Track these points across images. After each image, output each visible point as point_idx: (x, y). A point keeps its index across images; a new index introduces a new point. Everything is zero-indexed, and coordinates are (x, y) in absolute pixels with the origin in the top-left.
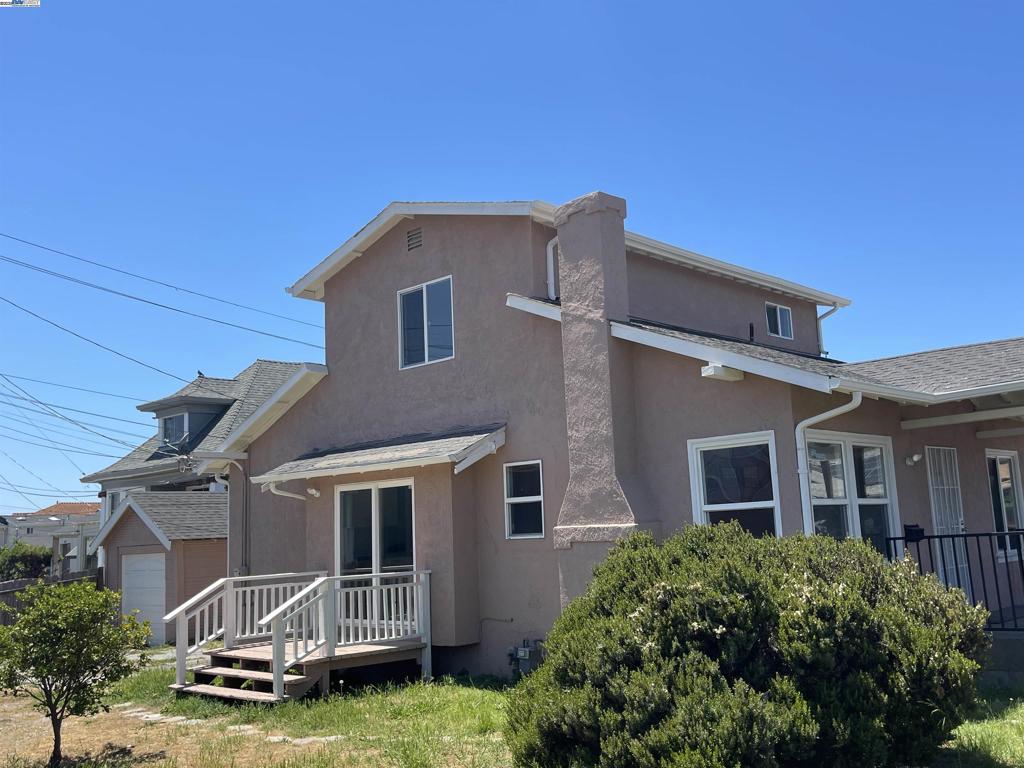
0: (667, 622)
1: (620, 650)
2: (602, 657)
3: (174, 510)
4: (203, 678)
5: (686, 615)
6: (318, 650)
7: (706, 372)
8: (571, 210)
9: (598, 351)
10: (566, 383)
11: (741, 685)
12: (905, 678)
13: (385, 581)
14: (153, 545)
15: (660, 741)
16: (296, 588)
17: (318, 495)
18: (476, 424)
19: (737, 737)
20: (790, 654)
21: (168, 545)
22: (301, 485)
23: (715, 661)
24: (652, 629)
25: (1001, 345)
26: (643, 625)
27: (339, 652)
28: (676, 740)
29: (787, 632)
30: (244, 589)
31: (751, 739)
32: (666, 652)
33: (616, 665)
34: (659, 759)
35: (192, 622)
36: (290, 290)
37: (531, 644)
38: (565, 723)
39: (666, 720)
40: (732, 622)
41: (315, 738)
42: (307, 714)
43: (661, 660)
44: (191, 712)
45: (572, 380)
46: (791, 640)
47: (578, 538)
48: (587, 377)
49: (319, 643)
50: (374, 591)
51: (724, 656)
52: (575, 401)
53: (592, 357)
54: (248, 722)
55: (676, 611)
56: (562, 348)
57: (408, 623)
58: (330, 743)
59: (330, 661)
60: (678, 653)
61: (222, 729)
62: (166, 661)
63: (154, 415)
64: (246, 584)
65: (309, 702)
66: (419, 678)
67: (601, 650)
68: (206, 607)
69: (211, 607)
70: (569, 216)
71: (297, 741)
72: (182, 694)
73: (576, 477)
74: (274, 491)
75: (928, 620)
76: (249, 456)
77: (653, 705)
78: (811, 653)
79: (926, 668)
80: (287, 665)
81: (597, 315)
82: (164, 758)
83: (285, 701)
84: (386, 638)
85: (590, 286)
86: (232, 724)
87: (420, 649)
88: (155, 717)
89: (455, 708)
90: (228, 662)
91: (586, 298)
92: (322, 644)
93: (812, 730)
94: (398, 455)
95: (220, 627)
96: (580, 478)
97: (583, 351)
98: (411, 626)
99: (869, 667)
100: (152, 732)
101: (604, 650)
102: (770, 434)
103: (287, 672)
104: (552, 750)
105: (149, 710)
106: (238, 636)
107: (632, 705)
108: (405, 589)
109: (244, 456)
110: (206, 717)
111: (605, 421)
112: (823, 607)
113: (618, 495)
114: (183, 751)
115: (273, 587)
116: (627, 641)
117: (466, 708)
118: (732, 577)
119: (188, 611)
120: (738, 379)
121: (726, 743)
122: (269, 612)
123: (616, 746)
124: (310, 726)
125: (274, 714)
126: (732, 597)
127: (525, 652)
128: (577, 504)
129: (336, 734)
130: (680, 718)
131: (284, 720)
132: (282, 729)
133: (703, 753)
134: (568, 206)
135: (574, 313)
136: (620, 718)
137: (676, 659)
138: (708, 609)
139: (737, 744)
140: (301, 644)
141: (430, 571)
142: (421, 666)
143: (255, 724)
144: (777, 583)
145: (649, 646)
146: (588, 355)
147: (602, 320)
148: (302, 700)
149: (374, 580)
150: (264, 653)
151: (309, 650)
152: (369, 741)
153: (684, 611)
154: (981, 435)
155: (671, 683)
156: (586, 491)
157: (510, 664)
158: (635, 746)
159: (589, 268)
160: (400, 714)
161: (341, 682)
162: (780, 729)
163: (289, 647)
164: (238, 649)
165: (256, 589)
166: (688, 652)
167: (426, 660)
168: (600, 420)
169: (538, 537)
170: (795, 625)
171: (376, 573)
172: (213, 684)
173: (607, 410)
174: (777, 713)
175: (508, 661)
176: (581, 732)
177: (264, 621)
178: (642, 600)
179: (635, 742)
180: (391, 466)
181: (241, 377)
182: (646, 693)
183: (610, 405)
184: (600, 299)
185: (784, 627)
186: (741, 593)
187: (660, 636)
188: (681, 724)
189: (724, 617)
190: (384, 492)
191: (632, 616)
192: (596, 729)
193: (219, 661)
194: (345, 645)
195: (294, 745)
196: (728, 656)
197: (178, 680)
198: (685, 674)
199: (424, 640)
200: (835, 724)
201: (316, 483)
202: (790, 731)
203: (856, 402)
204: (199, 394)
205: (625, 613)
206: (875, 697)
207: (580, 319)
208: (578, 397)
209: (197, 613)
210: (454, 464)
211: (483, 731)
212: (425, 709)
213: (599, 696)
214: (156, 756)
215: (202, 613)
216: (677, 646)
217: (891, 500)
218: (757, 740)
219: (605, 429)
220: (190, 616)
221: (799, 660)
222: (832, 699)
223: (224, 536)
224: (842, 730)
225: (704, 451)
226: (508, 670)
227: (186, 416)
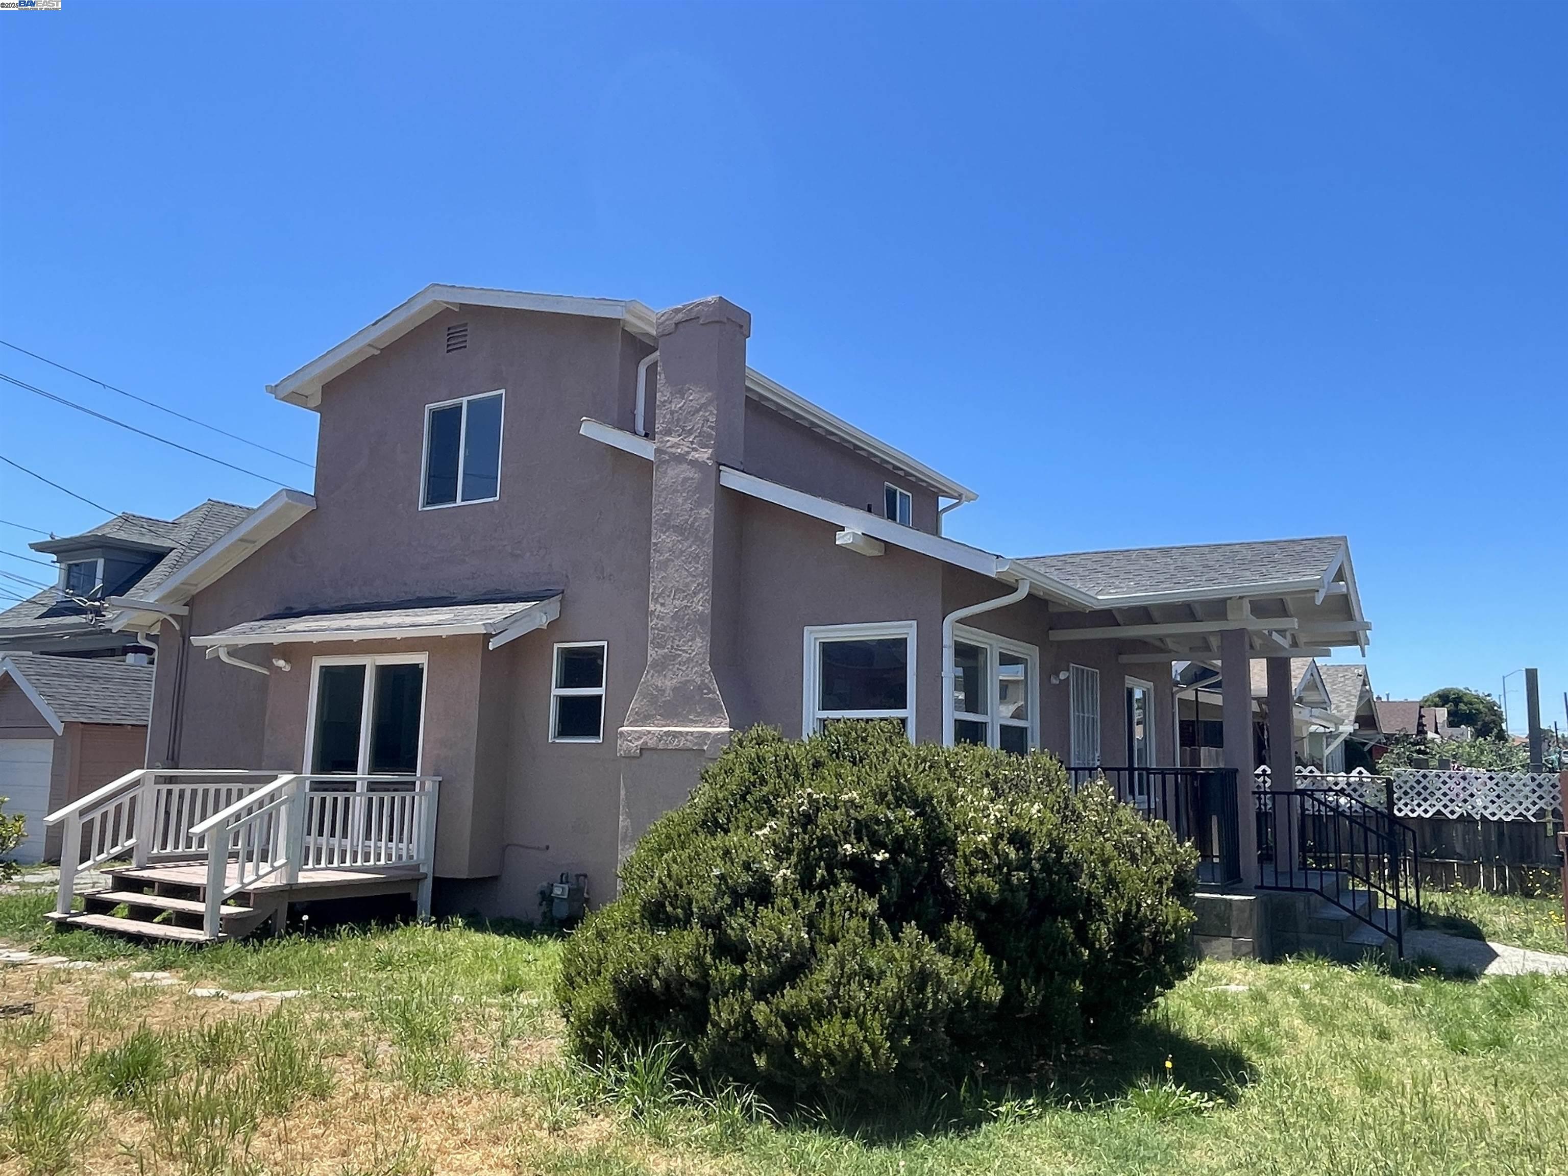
0: (811, 842)
1: (746, 878)
2: (718, 886)
3: (71, 683)
4: (96, 905)
5: (836, 835)
6: (273, 875)
7: (842, 539)
8: (680, 316)
9: (699, 504)
10: (653, 541)
11: (911, 931)
12: (1108, 929)
13: (373, 787)
14: (40, 728)
15: (797, 1004)
16: (245, 792)
17: (288, 668)
18: (522, 589)
19: (904, 1001)
20: (969, 891)
21: (59, 729)
22: (264, 653)
23: (874, 897)
24: (789, 851)
25: (1166, 552)
26: (775, 845)
27: (304, 878)
28: (819, 1003)
29: (967, 863)
30: (170, 787)
31: (922, 1005)
32: (806, 883)
33: (738, 900)
34: (797, 1030)
35: (87, 828)
36: (273, 390)
37: (573, 880)
38: (658, 978)
39: (806, 977)
40: (898, 847)
41: (264, 993)
42: (252, 961)
43: (799, 895)
44: (80, 951)
45: (663, 539)
46: (973, 873)
47: (651, 743)
48: (682, 534)
49: (276, 864)
50: (358, 798)
51: (885, 892)
52: (664, 565)
53: (692, 509)
54: (164, 967)
55: (824, 828)
56: (651, 494)
57: (403, 846)
58: (289, 1000)
59: (291, 889)
60: (824, 885)
61: (123, 975)
62: (43, 883)
63: (55, 558)
64: (171, 780)
65: (257, 944)
66: (415, 919)
67: (717, 876)
68: (111, 807)
69: (119, 808)
70: (677, 324)
71: (237, 996)
72: (63, 927)
73: (655, 664)
74: (225, 658)
75: (1134, 859)
76: (191, 611)
77: (788, 955)
78: (999, 890)
79: (1135, 917)
80: (226, 891)
81: (704, 455)
82: (31, 1013)
83: (222, 941)
84: (372, 863)
85: (698, 417)
86: (138, 970)
87: (418, 881)
88: (18, 956)
89: (468, 958)
90: (137, 885)
91: (690, 433)
92: (280, 867)
93: (996, 993)
94: (409, 620)
95: (129, 836)
96: (661, 666)
97: (680, 501)
98: (408, 849)
99: (1069, 912)
100: (14, 977)
101: (722, 877)
102: (911, 626)
103: (224, 903)
104: (632, 1014)
105: (11, 946)
106: (155, 851)
107: (760, 953)
108: (403, 800)
109: (185, 611)
110: (99, 959)
111: (701, 595)
112: (1017, 831)
113: (711, 691)
114: (60, 1004)
115: (212, 787)
116: (755, 866)
117: (482, 957)
118: (899, 787)
119: (83, 812)
120: (876, 553)
121: (890, 1009)
122: (203, 818)
123: (732, 1011)
124: (257, 977)
125: (204, 958)
126: (899, 813)
127: (563, 889)
128: (653, 700)
129: (298, 989)
130: (827, 974)
131: (216, 966)
132: (214, 979)
133: (861, 1024)
134: (677, 311)
135: (673, 450)
136: (739, 971)
137: (820, 894)
138: (867, 827)
139: (904, 1012)
140: (249, 866)
141: (440, 779)
142: (415, 903)
143: (174, 972)
144: (952, 801)
145: (783, 874)
146: (688, 506)
147: (710, 463)
148: (245, 940)
149: (359, 783)
150: (195, 875)
151: (261, 873)
152: (345, 999)
153: (835, 830)
154: (1124, 659)
155: (811, 924)
156: (668, 683)
157: (541, 904)
158: (761, 1012)
159: (695, 396)
160: (390, 963)
161: (305, 918)
162: (956, 992)
163: (232, 869)
164: (154, 868)
165: (188, 788)
166: (836, 884)
167: (425, 895)
168: (695, 593)
169: (594, 741)
170: (980, 853)
171: (362, 775)
172: (113, 915)
173: (706, 581)
174: (952, 972)
175: (538, 899)
176: (681, 991)
177: (197, 829)
178: (773, 813)
179: (762, 1006)
180: (398, 634)
181: (183, 520)
182: (780, 939)
183: (710, 574)
184: (709, 436)
185: (965, 856)
186: (913, 808)
187: (799, 861)
188: (827, 981)
189: (888, 839)
190: (383, 671)
191: (759, 833)
192: (703, 985)
193: (123, 883)
194: (314, 869)
195: (233, 1002)
196: (889, 891)
197: (59, 907)
198: (833, 914)
199: (423, 870)
200: (1023, 986)
201: (287, 651)
202: (968, 995)
203: (1021, 594)
204: (122, 535)
205: (748, 829)
206: (1074, 952)
207: (680, 459)
208: (668, 560)
209: (97, 815)
210: (487, 637)
211: (507, 990)
212: (426, 958)
213: (711, 940)
214: (19, 1009)
215: (105, 815)
216: (823, 876)
217: (1032, 723)
218: (930, 1007)
219: (701, 604)
220: (86, 819)
221: (981, 899)
222: (1020, 954)
223: (144, 723)
224: (1032, 993)
225: (824, 643)
226: (536, 912)
227: (101, 563)
